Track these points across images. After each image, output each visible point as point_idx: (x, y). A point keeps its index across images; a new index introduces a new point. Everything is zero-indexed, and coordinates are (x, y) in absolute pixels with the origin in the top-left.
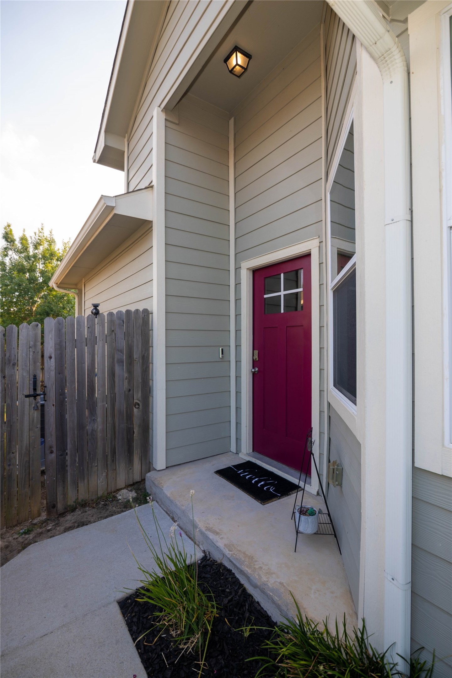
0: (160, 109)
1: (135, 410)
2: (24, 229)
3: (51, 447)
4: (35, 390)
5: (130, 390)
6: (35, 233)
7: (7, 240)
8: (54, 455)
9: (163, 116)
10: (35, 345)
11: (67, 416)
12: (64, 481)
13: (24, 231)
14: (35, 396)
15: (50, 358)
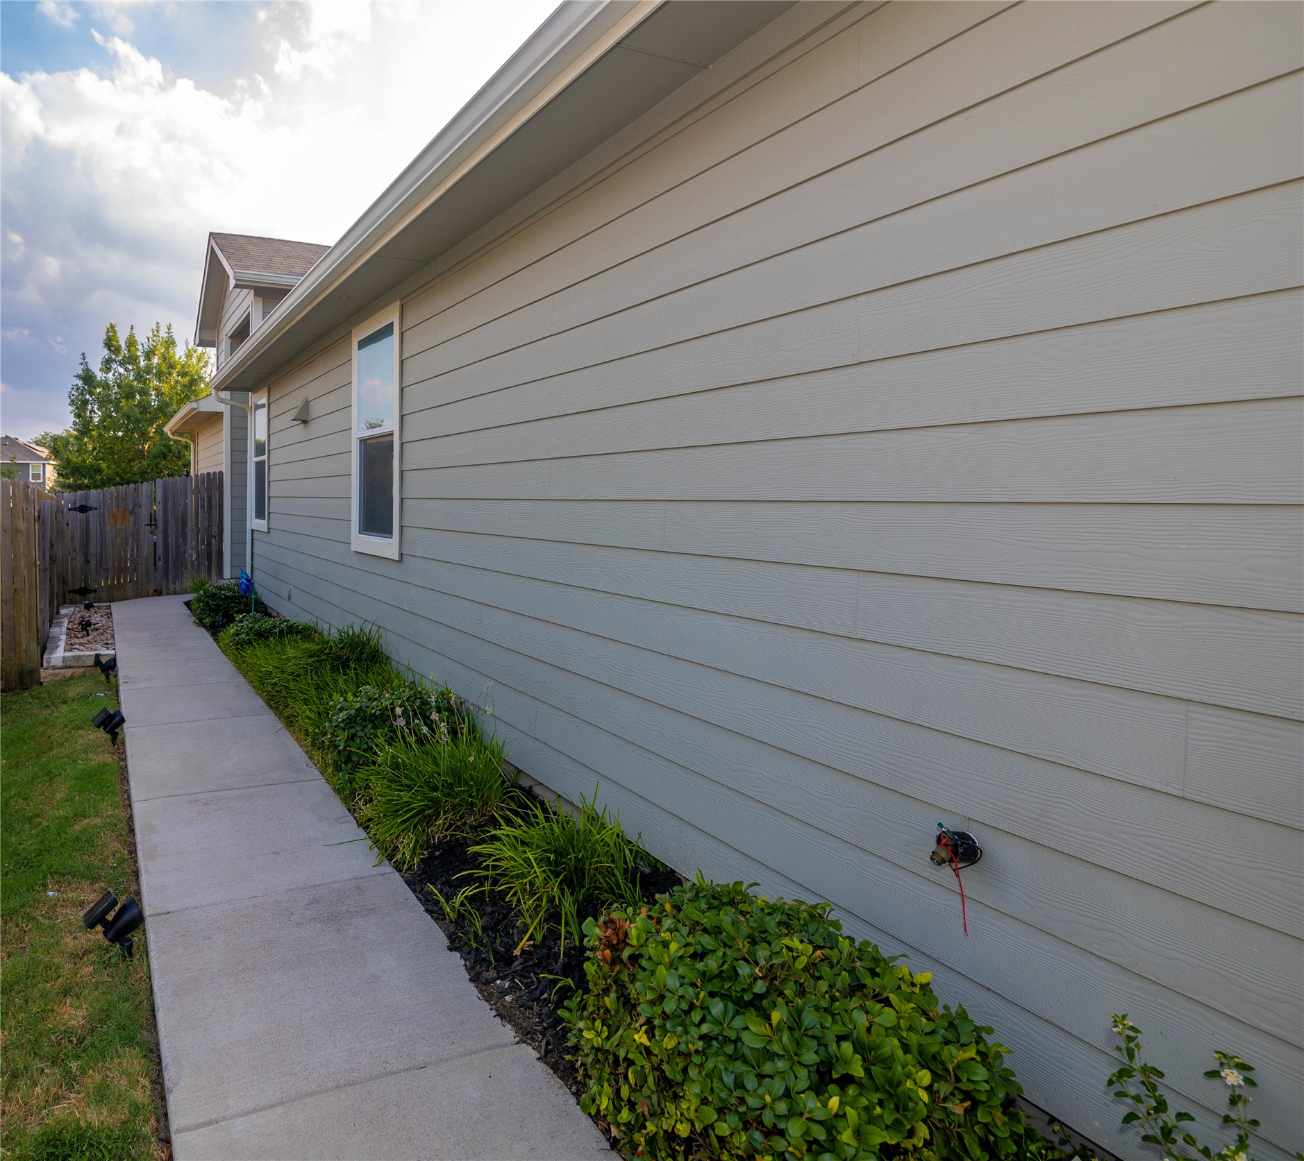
0: (227, 337)
1: (213, 540)
2: (132, 326)
3: (160, 557)
4: (151, 521)
5: (209, 526)
6: (148, 338)
7: (109, 349)
8: (161, 562)
9: (229, 341)
10: (151, 495)
11: (169, 541)
12: (167, 579)
13: (132, 329)
14: (151, 525)
15: (160, 503)
